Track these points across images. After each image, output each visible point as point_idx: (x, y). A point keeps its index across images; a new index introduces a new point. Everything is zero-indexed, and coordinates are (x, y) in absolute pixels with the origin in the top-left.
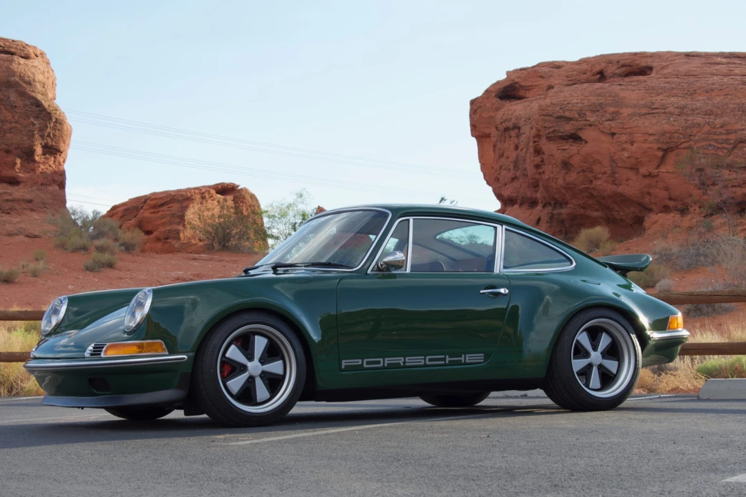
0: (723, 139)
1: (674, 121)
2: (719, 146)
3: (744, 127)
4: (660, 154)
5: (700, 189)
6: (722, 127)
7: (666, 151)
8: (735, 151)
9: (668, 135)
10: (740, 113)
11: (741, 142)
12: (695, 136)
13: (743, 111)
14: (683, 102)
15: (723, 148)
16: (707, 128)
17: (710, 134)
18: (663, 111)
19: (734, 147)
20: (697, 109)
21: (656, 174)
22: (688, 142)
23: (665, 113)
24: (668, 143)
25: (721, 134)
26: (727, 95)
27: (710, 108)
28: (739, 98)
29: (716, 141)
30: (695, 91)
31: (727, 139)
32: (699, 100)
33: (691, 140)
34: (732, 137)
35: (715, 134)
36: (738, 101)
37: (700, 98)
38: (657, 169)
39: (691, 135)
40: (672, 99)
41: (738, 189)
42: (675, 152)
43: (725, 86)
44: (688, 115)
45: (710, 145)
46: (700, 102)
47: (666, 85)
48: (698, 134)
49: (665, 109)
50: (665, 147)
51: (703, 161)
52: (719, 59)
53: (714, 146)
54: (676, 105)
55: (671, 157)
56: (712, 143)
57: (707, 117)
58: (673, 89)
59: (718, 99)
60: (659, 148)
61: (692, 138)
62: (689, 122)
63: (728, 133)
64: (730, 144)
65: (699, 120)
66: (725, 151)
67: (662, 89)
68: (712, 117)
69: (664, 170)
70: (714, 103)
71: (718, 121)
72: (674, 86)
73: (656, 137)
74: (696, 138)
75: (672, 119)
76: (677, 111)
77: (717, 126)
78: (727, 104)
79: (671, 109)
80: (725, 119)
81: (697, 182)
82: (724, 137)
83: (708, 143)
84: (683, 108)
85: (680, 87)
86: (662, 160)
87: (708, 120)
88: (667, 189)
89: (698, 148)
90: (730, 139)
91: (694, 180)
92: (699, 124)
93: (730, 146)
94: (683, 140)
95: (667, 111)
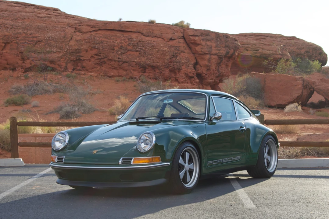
0: (31, 40)
1: (10, 31)
2: (30, 43)
3: (40, 35)
4: (4, 45)
5: (21, 61)
6: (30, 35)
7: (6, 44)
8: (36, 45)
9: (7, 37)
10: (38, 29)
11: (39, 42)
12: (19, 38)
13: (39, 29)
14: (12, 23)
15: (31, 44)
16: (24, 35)
17: (26, 37)
18: (4, 26)
19: (36, 44)
20: (19, 26)
21: (1, 53)
22: (16, 40)
23: (5, 27)
24: (7, 40)
25: (30, 38)
26: (31, 21)
27: (25, 26)
28: (37, 23)
29: (28, 40)
30: (17, 18)
31: (33, 40)
32: (19, 22)
33: (17, 39)
34: (35, 39)
35: (28, 37)
36: (37, 24)
37: (20, 22)
38: (2, 51)
39: (17, 37)
40: (7, 21)
41: (38, 61)
42: (10, 44)
43: (30, 17)
44: (15, 29)
45: (26, 42)
46: (19, 23)
47: (3, 15)
48: (20, 37)
49: (5, 25)
50: (6, 42)
51: (23, 49)
52: (13, 4)
53: (27, 43)
54: (9, 24)
55: (8, 46)
56: (27, 41)
57: (24, 30)
58: (7, 17)
59: (27, 23)
60: (3, 42)
61: (18, 39)
62: (16, 32)
63: (33, 37)
64: (34, 42)
65: (21, 31)
66: (32, 45)
67: (2, 16)
68: (26, 30)
69: (5, 52)
70: (26, 24)
71: (29, 32)
72: (7, 15)
73: (2, 37)
74: (20, 39)
75: (8, 30)
76: (10, 27)
77: (29, 34)
78: (32, 25)
79: (7, 25)
80: (32, 31)
81: (20, 58)
82: (32, 39)
83: (25, 41)
84: (13, 25)
85: (10, 16)
86: (4, 47)
87: (24, 32)
88: (6, 60)
89: (20, 43)
90: (34, 40)
91: (19, 57)
92: (21, 33)
93: (34, 43)
94: (14, 39)
95: (6, 26)
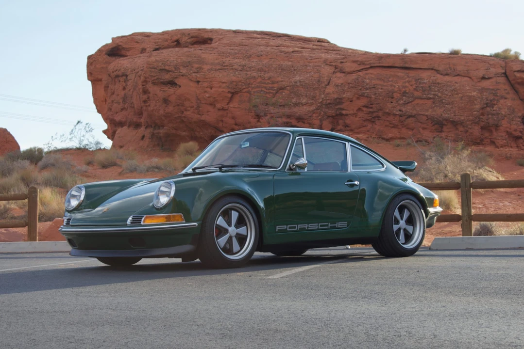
0: (270, 87)
1: (239, 74)
2: (267, 91)
3: (283, 80)
4: (230, 95)
5: (255, 118)
6: (269, 79)
7: (233, 94)
8: (277, 95)
9: (235, 83)
10: (280, 70)
11: (281, 89)
12: (252, 84)
13: (282, 69)
14: (243, 63)
15: (270, 93)
16: (259, 80)
17: (262, 83)
18: (231, 68)
19: (277, 92)
20: (253, 67)
21: (227, 108)
22: (247, 88)
23: (232, 69)
24: (235, 88)
25: (268, 83)
26: (271, 59)
27: (261, 67)
28: (279, 61)
29: (265, 88)
30: (251, 55)
31: (272, 87)
32: (253, 62)
33: (249, 87)
34: (276, 86)
35: (265, 83)
36: (278, 63)
37: (255, 60)
38: (227, 105)
39: (249, 84)
40: (236, 60)
41: (279, 119)
42: (239, 94)
43: (269, 53)
44: (247, 71)
45: (262, 91)
46: (254, 62)
47: (231, 51)
48: (254, 83)
49: (232, 66)
50: (233, 91)
51: (257, 100)
52: (255, 35)
53: (264, 91)
54: (239, 64)
55: (237, 98)
56: (264, 89)
57: (260, 72)
58: (236, 54)
59: (265, 61)
60: (229, 92)
61: (250, 86)
62: (248, 76)
63: (273, 83)
64: (274, 90)
65: (255, 74)
66: (271, 94)
67: (229, 53)
68: (263, 73)
69: (232, 106)
70: (263, 64)
71: (267, 75)
72: (236, 51)
73: (227, 85)
74: (253, 86)
75: (237, 73)
76: (240, 68)
77: (266, 79)
78: (272, 65)
79: (236, 67)
80: (271, 74)
81: (253, 114)
82: (270, 86)
83: (260, 89)
84: (244, 66)
85: (240, 52)
86: (231, 99)
87: (260, 75)
88: (233, 118)
89: (254, 92)
90: (274, 87)
91: (251, 113)
92: (255, 77)
93: (274, 92)
94: (244, 87)
95: (233, 67)
